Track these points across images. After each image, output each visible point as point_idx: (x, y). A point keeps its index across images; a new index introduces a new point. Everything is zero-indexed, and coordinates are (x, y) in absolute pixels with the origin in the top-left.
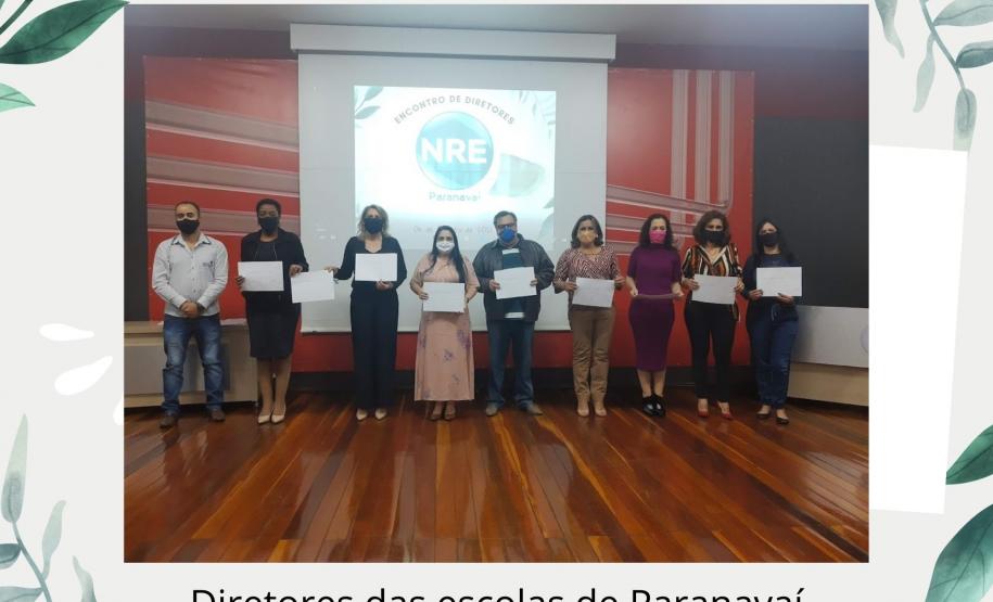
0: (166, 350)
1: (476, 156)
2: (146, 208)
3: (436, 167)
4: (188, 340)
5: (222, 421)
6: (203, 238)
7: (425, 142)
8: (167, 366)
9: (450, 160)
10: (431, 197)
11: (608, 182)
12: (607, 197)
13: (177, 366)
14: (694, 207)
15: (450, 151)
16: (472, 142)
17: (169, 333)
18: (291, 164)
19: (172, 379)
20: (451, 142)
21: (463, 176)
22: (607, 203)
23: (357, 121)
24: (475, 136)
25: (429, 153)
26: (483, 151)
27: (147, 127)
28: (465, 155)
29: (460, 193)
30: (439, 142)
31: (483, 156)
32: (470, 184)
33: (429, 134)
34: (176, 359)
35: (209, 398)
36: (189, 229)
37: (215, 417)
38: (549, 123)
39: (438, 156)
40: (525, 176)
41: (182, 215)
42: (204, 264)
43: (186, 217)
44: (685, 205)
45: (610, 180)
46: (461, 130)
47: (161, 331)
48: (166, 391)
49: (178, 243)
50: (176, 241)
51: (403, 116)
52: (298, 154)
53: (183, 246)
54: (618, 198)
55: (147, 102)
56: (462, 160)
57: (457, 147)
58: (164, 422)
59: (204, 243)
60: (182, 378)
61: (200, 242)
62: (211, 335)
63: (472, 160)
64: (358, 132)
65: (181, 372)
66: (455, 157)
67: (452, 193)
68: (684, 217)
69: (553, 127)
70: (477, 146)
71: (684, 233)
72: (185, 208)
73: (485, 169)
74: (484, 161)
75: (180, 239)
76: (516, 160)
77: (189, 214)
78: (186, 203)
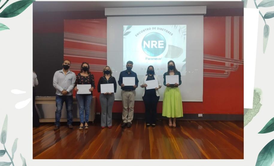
1: (161, 46)
3: (148, 49)
4: (63, 102)
8: (57, 110)
9: (152, 47)
10: (146, 59)
11: (204, 53)
12: (204, 58)
13: (60, 111)
14: (234, 61)
15: (153, 44)
16: (159, 42)
17: (57, 101)
18: (105, 50)
19: (58, 115)
20: (152, 42)
21: (156, 52)
22: (204, 60)
23: (124, 36)
24: (160, 40)
25: (146, 45)
26: (163, 44)
28: (157, 45)
29: (155, 57)
30: (149, 42)
32: (159, 55)
33: (146, 39)
34: (59, 108)
35: (68, 121)
38: (184, 35)
39: (149, 46)
42: (69, 79)
44: (230, 60)
45: (206, 52)
46: (156, 37)
48: (56, 118)
49: (62, 72)
50: (61, 72)
51: (138, 34)
52: (107, 47)
53: (63, 73)
54: (207, 59)
56: (156, 47)
57: (154, 43)
60: (61, 114)
61: (68, 72)
62: (70, 102)
63: (159, 47)
64: (124, 40)
66: (154, 46)
67: (153, 57)
68: (230, 65)
69: (186, 36)
70: (161, 43)
71: (230, 70)
73: (163, 50)
74: (163, 47)
76: (173, 47)
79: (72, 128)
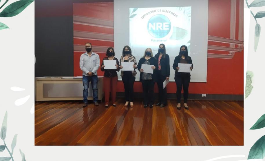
0: (84, 85)
1: (166, 28)
2: (73, 45)
3: (153, 31)
4: (89, 82)
5: (98, 106)
6: (93, 53)
7: (150, 24)
8: (84, 89)
9: (157, 29)
10: (151, 41)
11: (208, 35)
12: (208, 39)
13: (86, 90)
14: (238, 42)
15: (158, 26)
16: (164, 23)
17: (84, 80)
18: (112, 32)
19: (85, 93)
20: (158, 24)
21: (161, 33)
22: (208, 41)
23: (130, 19)
24: (165, 21)
25: (151, 27)
26: (168, 26)
27: (74, 23)
28: (162, 27)
29: (160, 39)
30: (154, 24)
31: (168, 27)
32: (164, 36)
33: (151, 22)
34: (86, 87)
35: (94, 99)
36: (89, 50)
37: (96, 104)
38: (189, 17)
39: (154, 28)
40: (181, 33)
41: (87, 47)
42: (93, 61)
43: (88, 47)
44: (235, 41)
45: (209, 34)
46: (161, 20)
47: (82, 79)
48: (84, 97)
49: (86, 55)
50: (85, 54)
51: (143, 17)
52: (113, 29)
53: (87, 55)
54: (212, 40)
55: (74, 16)
56: (161, 29)
57: (159, 25)
58: (84, 105)
59: (93, 54)
60: (88, 93)
61: (92, 54)
62: (95, 81)
63: (164, 29)
64: (130, 22)
65: (88, 91)
66: (159, 28)
67: (158, 39)
68: (235, 46)
69: (190, 18)
70: (166, 25)
71: (234, 51)
72: (88, 45)
73: (168, 32)
74: (168, 29)
75: (86, 53)
76: (178, 28)
77: (89, 46)
78: (88, 43)
79: (97, 105)
